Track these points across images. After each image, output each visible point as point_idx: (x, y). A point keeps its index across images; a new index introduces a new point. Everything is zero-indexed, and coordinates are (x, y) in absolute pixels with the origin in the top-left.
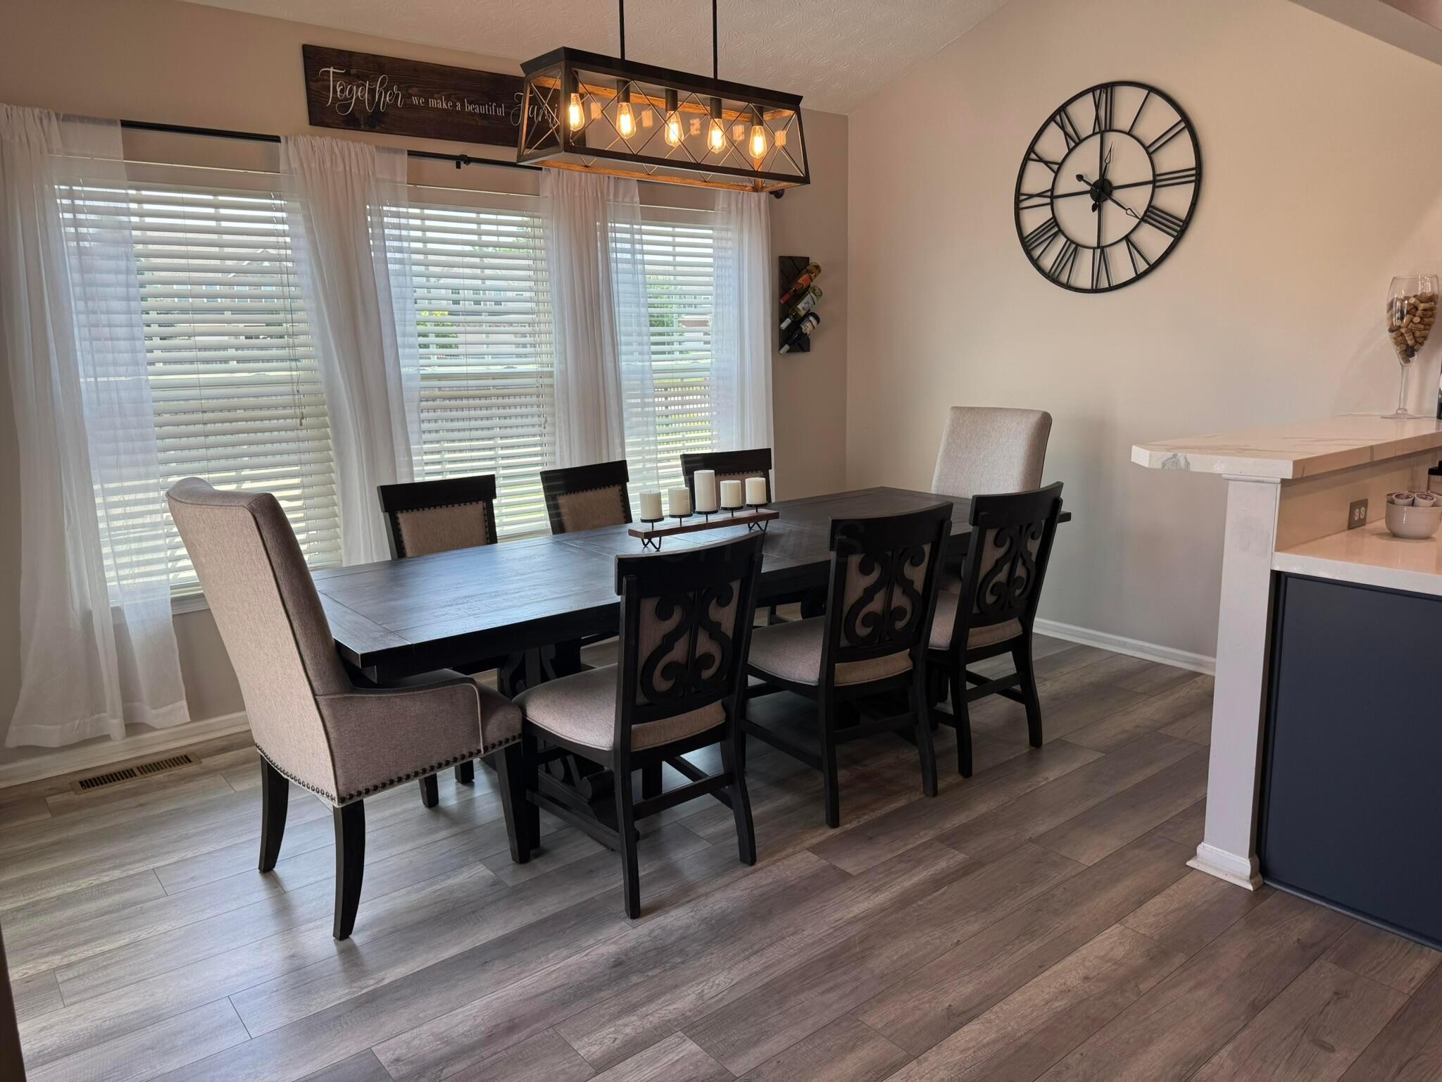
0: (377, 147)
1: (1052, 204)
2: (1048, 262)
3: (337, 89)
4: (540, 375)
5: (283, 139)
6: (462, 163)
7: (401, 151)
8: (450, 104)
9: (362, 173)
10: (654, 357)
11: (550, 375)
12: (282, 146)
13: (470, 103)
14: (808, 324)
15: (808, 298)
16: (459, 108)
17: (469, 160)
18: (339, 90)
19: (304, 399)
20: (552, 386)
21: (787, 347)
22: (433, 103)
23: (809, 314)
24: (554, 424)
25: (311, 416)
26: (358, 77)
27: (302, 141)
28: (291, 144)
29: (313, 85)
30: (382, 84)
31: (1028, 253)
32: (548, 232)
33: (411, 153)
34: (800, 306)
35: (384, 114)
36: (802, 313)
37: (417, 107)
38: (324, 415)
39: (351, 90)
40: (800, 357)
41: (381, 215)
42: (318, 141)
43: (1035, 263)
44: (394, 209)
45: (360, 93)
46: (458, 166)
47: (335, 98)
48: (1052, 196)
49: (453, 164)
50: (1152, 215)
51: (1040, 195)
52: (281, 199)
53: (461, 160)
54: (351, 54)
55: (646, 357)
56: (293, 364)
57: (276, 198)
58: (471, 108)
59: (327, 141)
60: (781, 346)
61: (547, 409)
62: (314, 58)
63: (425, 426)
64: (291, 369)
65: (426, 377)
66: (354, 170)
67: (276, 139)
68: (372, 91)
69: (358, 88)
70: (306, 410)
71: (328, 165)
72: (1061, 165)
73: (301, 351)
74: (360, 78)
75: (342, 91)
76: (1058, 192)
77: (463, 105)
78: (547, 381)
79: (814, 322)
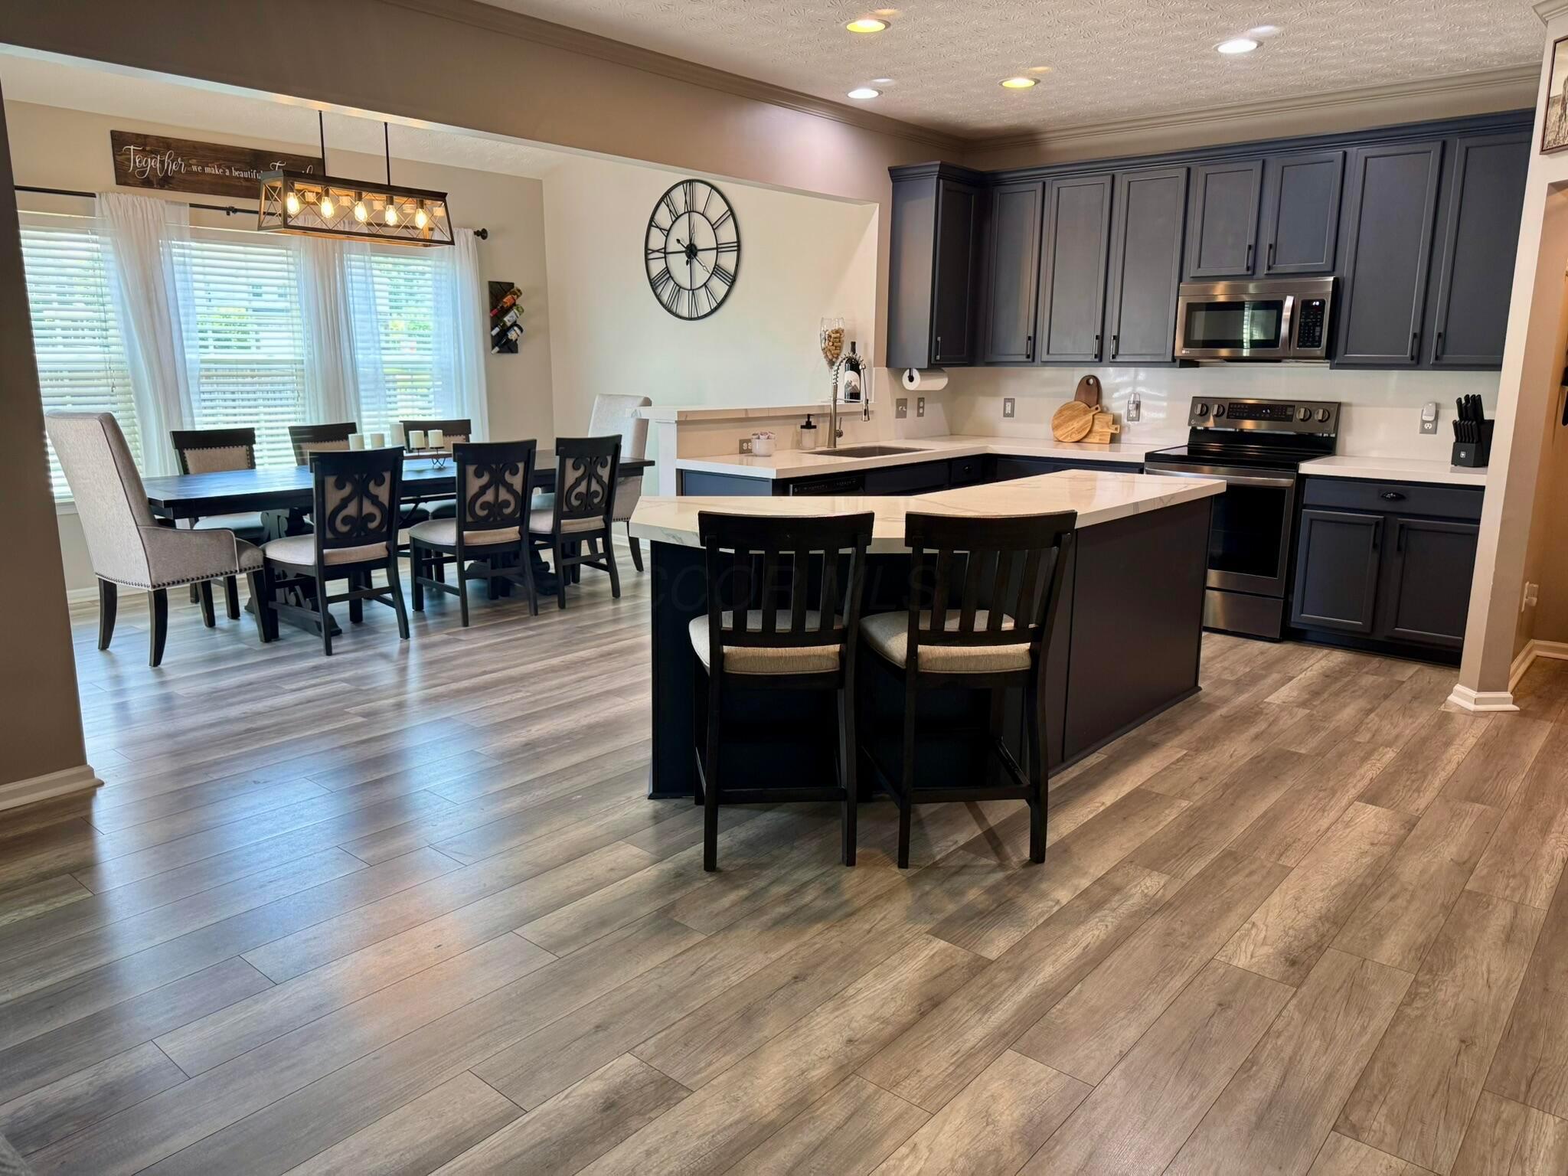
0: (167, 202)
1: (665, 257)
2: (665, 298)
3: (136, 160)
4: (295, 362)
5: (97, 195)
6: (231, 213)
7: (185, 204)
8: (221, 170)
9: (155, 218)
10: (383, 352)
11: (302, 362)
12: (96, 200)
13: (236, 170)
14: (513, 332)
15: (512, 313)
16: (228, 174)
17: (235, 211)
18: (137, 161)
19: (114, 374)
20: (303, 370)
21: (497, 349)
22: (208, 170)
23: (515, 324)
24: (304, 398)
25: (119, 386)
26: (152, 152)
27: (112, 197)
28: (103, 198)
29: (119, 158)
30: (169, 157)
31: (654, 291)
32: (297, 260)
33: (192, 205)
34: (506, 319)
35: (172, 177)
36: (509, 324)
37: (197, 173)
38: (129, 385)
39: (147, 161)
40: (508, 357)
41: (170, 247)
42: (123, 197)
43: (658, 297)
44: (180, 243)
45: (153, 163)
46: (228, 214)
47: (135, 167)
48: (665, 252)
49: (225, 212)
50: (717, 270)
51: (658, 251)
52: (95, 234)
53: (230, 210)
54: (146, 137)
55: (377, 352)
56: (106, 349)
57: (92, 234)
58: (237, 173)
59: (130, 197)
60: (493, 348)
61: (300, 387)
62: (119, 140)
63: (204, 396)
64: (104, 353)
65: (203, 362)
66: (150, 217)
67: (93, 195)
68: (162, 162)
69: (152, 159)
70: (116, 382)
71: (130, 213)
72: (669, 231)
73: (111, 340)
74: (154, 152)
75: (140, 162)
76: (668, 250)
77: (231, 172)
78: (299, 366)
79: (518, 331)
